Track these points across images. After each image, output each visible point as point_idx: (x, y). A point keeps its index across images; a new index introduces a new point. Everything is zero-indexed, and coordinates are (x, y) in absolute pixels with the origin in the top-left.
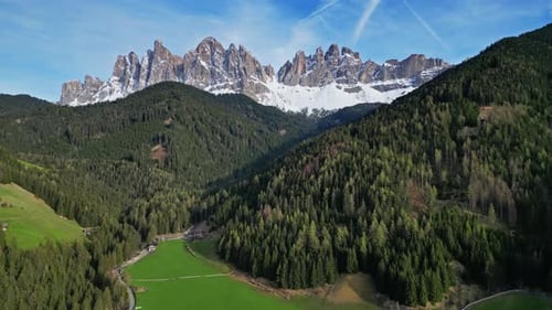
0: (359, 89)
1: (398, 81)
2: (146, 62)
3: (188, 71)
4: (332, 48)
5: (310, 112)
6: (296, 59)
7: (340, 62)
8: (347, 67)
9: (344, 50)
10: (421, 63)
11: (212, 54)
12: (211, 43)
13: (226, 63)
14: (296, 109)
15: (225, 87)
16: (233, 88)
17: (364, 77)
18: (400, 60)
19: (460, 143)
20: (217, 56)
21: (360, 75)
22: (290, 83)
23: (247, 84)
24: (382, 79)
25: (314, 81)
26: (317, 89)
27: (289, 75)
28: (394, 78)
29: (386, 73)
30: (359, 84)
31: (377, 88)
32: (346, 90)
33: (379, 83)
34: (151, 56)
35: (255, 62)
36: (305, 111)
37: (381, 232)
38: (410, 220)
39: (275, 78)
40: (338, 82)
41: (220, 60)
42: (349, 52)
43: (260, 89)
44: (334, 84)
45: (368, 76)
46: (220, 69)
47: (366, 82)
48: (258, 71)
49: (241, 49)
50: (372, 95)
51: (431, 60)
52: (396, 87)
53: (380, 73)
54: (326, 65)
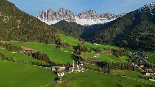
0: (96, 20)
1: (105, 18)
2: (47, 13)
3: (57, 15)
4: (90, 10)
5: (86, 25)
6: (82, 12)
7: (92, 14)
8: (94, 15)
9: (93, 11)
10: (110, 15)
11: (63, 11)
12: (62, 8)
13: (66, 13)
14: (83, 25)
15: (67, 19)
16: (68, 19)
17: (97, 17)
18: (105, 14)
19: (113, 33)
20: (64, 12)
21: (96, 17)
22: (81, 18)
23: (72, 19)
24: (101, 18)
25: (86, 18)
26: (87, 20)
27: (80, 16)
28: (104, 17)
29: (102, 17)
30: (96, 19)
31: (100, 20)
32: (93, 20)
33: (101, 19)
34: (48, 11)
35: (72, 13)
36: (85, 25)
37: (106, 40)
38: (108, 39)
39: (77, 17)
40: (92, 18)
41: (65, 13)
42: (94, 11)
43: (74, 20)
44: (91, 19)
45: (98, 17)
46: (65, 15)
47: (98, 18)
48: (73, 15)
49: (69, 10)
50: (99, 21)
51: (112, 14)
52: (104, 20)
53: (101, 16)
54: (89, 14)
